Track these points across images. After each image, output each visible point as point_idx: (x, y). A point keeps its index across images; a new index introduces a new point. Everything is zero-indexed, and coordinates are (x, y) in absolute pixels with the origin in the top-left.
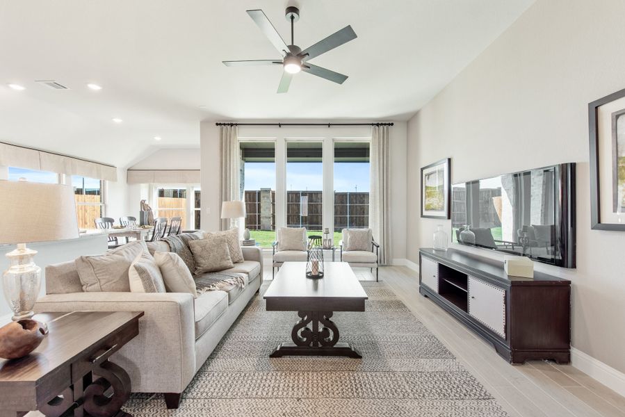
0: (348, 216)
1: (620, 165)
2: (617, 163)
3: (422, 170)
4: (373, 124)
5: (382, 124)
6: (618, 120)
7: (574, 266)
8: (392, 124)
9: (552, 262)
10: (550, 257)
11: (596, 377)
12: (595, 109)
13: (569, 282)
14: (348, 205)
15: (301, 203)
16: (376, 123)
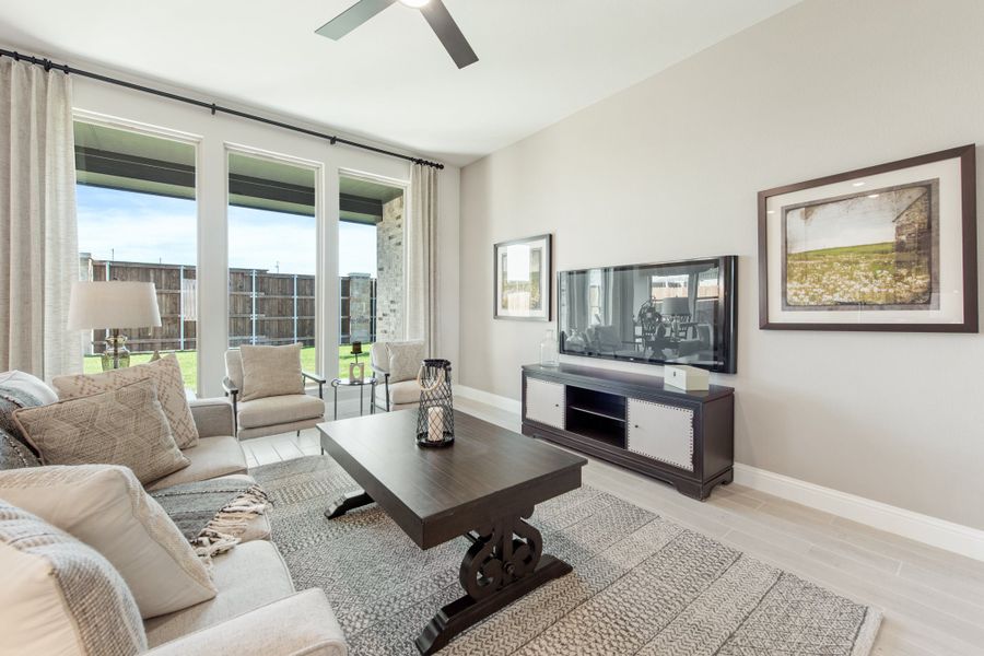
0: (296, 318)
1: (789, 262)
2: (786, 259)
3: (496, 247)
4: (412, 159)
5: (427, 163)
6: (788, 215)
7: (735, 372)
8: (442, 167)
9: (713, 369)
10: (712, 363)
11: (760, 488)
12: (763, 198)
13: (733, 390)
14: (296, 297)
15: (182, 291)
16: (418, 158)
